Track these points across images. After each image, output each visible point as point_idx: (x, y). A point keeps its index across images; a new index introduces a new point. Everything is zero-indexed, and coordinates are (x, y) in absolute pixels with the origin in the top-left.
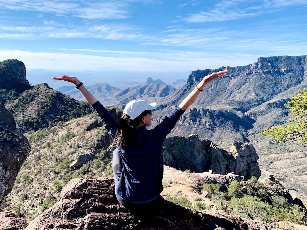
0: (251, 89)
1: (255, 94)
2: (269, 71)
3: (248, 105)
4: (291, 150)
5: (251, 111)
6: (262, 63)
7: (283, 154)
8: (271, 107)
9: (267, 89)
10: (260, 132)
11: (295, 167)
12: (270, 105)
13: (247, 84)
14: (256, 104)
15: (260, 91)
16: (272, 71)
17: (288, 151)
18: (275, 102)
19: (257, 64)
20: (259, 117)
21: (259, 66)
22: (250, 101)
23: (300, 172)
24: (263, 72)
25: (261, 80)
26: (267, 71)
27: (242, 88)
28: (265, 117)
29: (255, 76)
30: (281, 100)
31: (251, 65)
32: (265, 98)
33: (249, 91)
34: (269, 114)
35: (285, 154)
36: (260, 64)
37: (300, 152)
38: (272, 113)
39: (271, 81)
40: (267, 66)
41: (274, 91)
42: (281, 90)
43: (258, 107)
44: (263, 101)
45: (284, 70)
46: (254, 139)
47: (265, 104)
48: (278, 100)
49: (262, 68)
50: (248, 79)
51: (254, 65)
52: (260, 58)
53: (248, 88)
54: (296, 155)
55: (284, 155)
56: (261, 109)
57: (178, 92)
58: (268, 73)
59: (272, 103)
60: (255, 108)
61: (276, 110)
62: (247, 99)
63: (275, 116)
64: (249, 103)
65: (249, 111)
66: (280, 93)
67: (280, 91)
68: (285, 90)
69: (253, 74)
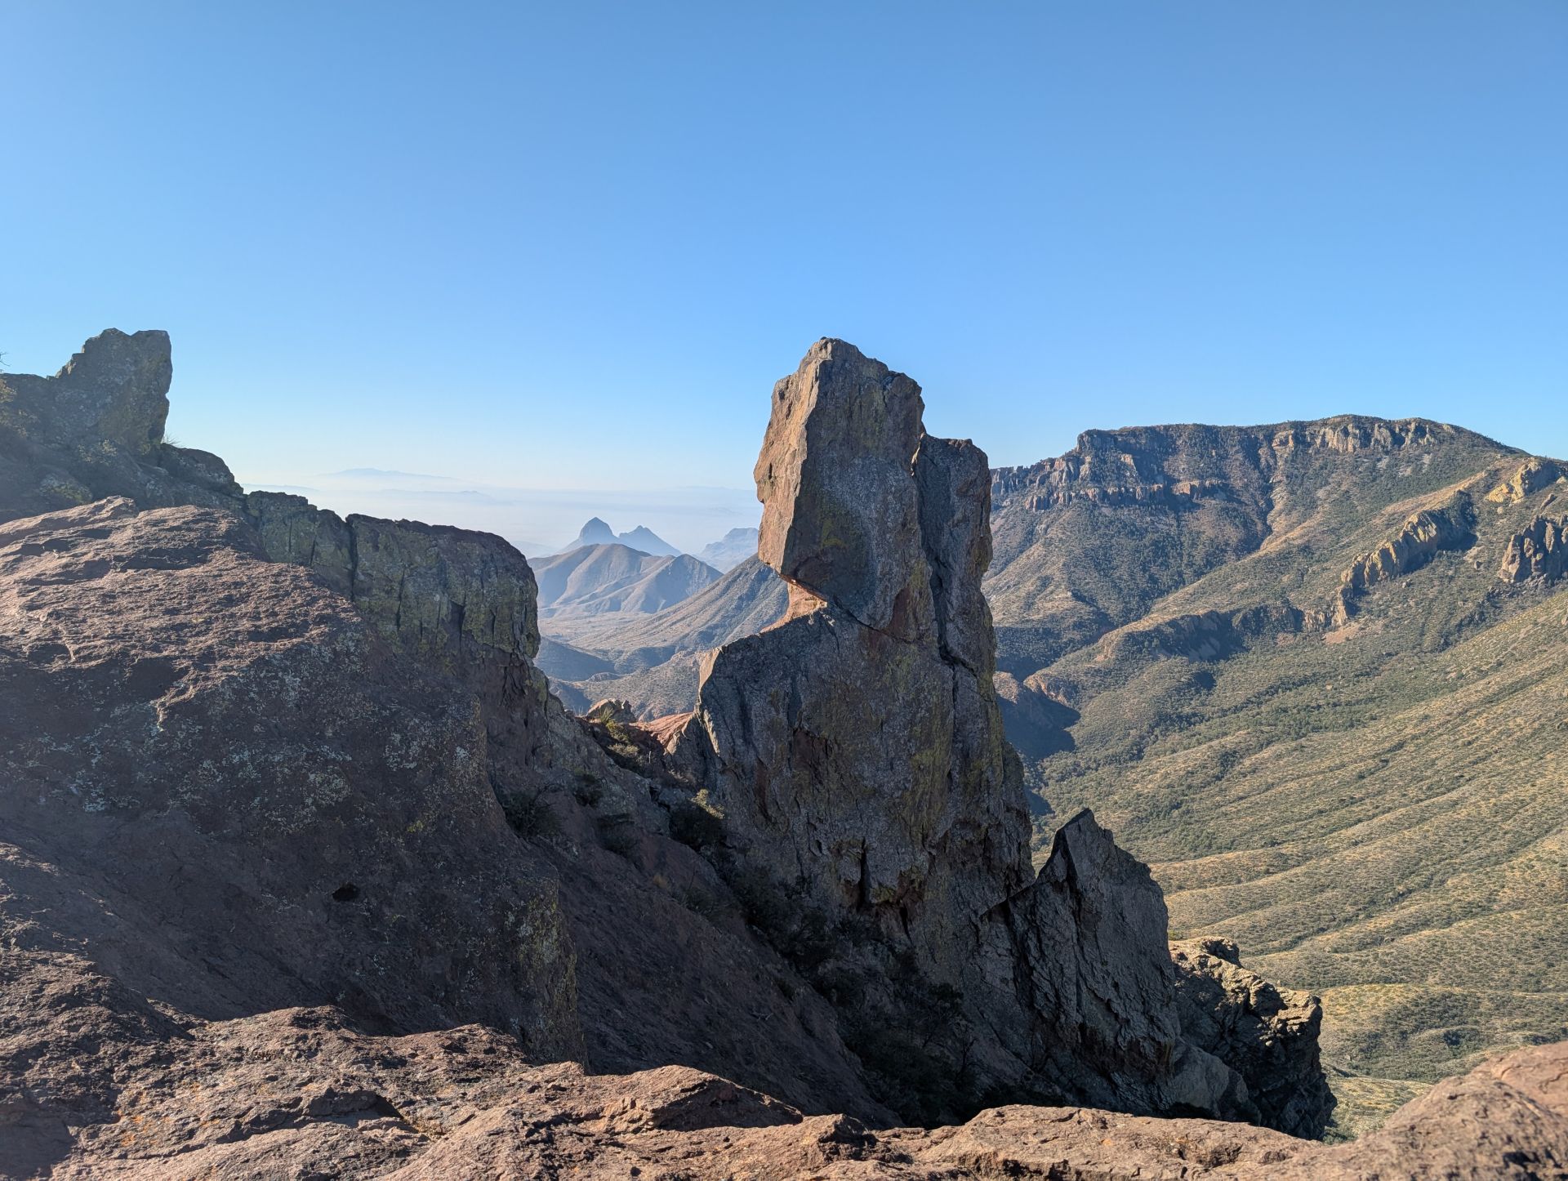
0: (1054, 570)
1: (1069, 594)
2: (1127, 490)
3: (1041, 645)
4: (1223, 839)
5: (1054, 670)
6: (1096, 456)
7: (1190, 862)
8: (1140, 651)
9: (1123, 572)
10: (1095, 766)
11: (1240, 916)
12: (1135, 641)
13: (1036, 550)
14: (1078, 637)
15: (1091, 582)
16: (1138, 490)
17: (1210, 846)
18: (1157, 630)
19: (1074, 459)
20: (1091, 698)
21: (1085, 469)
22: (1049, 625)
23: (1260, 936)
24: (1104, 495)
25: (1094, 530)
26: (1120, 493)
27: (1011, 568)
28: (1113, 694)
29: (1067, 515)
30: (1182, 618)
31: (1052, 466)
32: (1113, 609)
33: (1045, 582)
34: (1132, 684)
35: (1198, 861)
36: (1088, 459)
37: (1261, 851)
38: (1145, 677)
39: (1135, 532)
40: (1121, 468)
41: (1153, 580)
42: (1180, 574)
43: (1085, 650)
44: (1104, 623)
45: (1192, 487)
46: (1069, 800)
47: (1115, 636)
48: (1168, 618)
49: (1096, 477)
50: (1040, 528)
51: (1064, 465)
52: (1089, 433)
53: (1040, 567)
54: (1245, 861)
55: (1195, 867)
56: (1100, 658)
57: (728, 588)
58: (1123, 499)
59: (1146, 634)
60: (1071, 656)
61: (1164, 663)
62: (1036, 617)
63: (1158, 690)
64: (1048, 633)
65: (1045, 671)
66: (1177, 588)
67: (1180, 583)
68: (1199, 574)
69: (1058, 506)
